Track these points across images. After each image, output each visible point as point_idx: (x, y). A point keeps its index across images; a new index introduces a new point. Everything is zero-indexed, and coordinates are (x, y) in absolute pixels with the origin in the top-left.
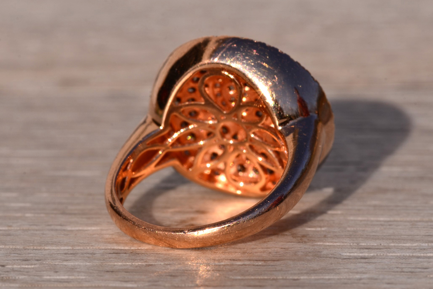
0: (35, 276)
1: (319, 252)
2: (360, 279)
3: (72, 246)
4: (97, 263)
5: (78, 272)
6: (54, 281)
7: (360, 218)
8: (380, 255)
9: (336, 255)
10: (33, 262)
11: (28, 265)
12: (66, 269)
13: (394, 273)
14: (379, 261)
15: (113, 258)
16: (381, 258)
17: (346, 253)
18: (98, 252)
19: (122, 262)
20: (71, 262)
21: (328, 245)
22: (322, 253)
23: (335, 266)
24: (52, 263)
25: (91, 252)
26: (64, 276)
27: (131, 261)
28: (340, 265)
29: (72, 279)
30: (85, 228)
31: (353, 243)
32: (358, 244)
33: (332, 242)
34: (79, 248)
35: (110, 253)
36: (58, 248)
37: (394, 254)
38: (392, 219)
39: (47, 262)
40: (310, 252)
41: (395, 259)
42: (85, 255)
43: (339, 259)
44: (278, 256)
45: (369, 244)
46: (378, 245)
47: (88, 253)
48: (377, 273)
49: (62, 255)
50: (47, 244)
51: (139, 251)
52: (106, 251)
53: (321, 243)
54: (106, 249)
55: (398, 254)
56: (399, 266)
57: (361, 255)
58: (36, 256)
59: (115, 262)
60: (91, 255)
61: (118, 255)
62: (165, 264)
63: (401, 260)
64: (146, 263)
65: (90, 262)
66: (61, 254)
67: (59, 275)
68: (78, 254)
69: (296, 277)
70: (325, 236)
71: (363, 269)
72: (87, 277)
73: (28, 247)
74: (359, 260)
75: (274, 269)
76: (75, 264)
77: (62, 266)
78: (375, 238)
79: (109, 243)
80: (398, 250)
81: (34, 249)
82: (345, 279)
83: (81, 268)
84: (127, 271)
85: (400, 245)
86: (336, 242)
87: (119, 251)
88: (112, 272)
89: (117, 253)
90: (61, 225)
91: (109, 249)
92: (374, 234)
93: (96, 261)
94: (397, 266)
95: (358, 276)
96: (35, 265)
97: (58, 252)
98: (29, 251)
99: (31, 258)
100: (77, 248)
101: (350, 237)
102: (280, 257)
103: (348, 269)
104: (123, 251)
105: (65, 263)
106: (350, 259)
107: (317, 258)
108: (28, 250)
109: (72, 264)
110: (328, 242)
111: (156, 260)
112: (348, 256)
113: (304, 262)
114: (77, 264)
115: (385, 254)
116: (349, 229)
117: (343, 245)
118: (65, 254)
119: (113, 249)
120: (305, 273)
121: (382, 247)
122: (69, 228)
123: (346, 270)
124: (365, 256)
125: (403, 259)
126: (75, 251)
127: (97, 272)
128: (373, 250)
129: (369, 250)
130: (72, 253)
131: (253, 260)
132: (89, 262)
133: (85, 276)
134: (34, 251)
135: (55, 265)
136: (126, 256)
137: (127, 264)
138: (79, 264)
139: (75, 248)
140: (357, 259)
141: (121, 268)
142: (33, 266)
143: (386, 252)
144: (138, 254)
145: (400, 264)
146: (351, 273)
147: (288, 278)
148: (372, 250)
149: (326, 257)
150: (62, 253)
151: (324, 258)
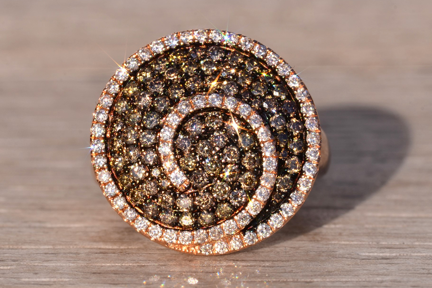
0: (11, 278)
1: (333, 251)
2: (382, 282)
3: (53, 245)
4: (82, 263)
5: (61, 273)
6: (34, 284)
7: (379, 214)
8: (403, 255)
9: (353, 255)
10: (9, 262)
11: (4, 266)
12: (47, 270)
13: (419, 275)
14: (402, 262)
15: (100, 258)
16: (404, 258)
17: (364, 252)
18: (83, 252)
19: (110, 263)
20: (52, 263)
21: (344, 245)
22: (338, 253)
23: (353, 267)
24: (30, 264)
25: (75, 252)
26: (45, 278)
27: (120, 261)
28: (358, 266)
29: (55, 282)
30: (67, 225)
31: (372, 242)
32: (378, 243)
33: (348, 241)
34: (61, 247)
35: (96, 253)
36: (37, 247)
37: (419, 254)
38: (416, 215)
39: (25, 263)
40: (323, 252)
41: (420, 259)
42: (69, 255)
43: (357, 260)
44: (288, 256)
45: (390, 243)
46: (400, 244)
47: (72, 253)
48: (401, 274)
49: (42, 255)
50: (25, 243)
51: (129, 250)
52: (92, 250)
53: (336, 242)
54: (91, 249)
55: (424, 254)
56: (426, 268)
57: (381, 255)
58: (13, 256)
59: (102, 263)
60: (74, 255)
61: (105, 255)
62: (159, 265)
63: (427, 260)
64: (138, 264)
65: (74, 263)
66: (40, 254)
67: (39, 278)
68: (60, 254)
69: (309, 280)
70: (340, 234)
71: (385, 271)
72: (71, 279)
73: (3, 247)
74: (380, 260)
75: (283, 271)
76: (57, 265)
77: (42, 267)
78: (397, 236)
79: (95, 241)
80: (424, 249)
81: (9, 249)
82: (364, 281)
83: (64, 269)
84: (116, 273)
85: (426, 244)
86: (352, 241)
87: (107, 251)
88: (100, 273)
89: (104, 252)
90: (40, 222)
91: (95, 248)
92: (395, 232)
93: (81, 262)
94: (423, 268)
95: (379, 279)
96: (11, 266)
97: (38, 252)
98: (4, 251)
99: (7, 258)
100: (59, 247)
101: (368, 235)
102: (289, 257)
103: (367, 270)
104: (111, 250)
105: (46, 264)
106: (369, 259)
107: (332, 259)
108: (3, 249)
109: (54, 264)
110: (344, 241)
111: (149, 260)
112: (367, 256)
113: (317, 263)
114: (59, 264)
115: (409, 254)
116: (367, 226)
117: (361, 244)
118: (46, 254)
119: (100, 249)
120: (319, 275)
121: (404, 247)
122: (49, 225)
123: (365, 272)
124: (386, 256)
125: (430, 259)
126: (57, 250)
127: (82, 273)
128: (396, 250)
129: (391, 249)
130: (53, 252)
131: (260, 261)
132: (72, 263)
133: (68, 278)
134: (10, 250)
135: (34, 265)
136: (114, 256)
137: (116, 265)
138: (62, 264)
139: (56, 248)
140: (378, 259)
141: (109, 269)
142: (9, 268)
143: (410, 252)
144: (129, 254)
145: (426, 265)
146: (371, 275)
147: (299, 280)
148: (394, 249)
149: (343, 258)
150: (42, 252)
151: (340, 259)
